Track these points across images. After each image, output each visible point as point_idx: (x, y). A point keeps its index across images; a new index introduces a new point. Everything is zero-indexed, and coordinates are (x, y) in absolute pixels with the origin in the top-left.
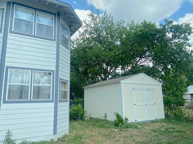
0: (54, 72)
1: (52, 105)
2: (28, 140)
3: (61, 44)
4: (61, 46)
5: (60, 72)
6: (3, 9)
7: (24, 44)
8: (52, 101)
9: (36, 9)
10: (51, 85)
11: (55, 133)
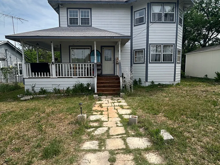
0: (174, 45)
1: (173, 65)
2: (161, 83)
3: (179, 24)
4: (179, 26)
5: (178, 45)
6: (145, 9)
7: (157, 29)
8: (173, 63)
9: (163, 3)
10: (173, 53)
11: (174, 81)
